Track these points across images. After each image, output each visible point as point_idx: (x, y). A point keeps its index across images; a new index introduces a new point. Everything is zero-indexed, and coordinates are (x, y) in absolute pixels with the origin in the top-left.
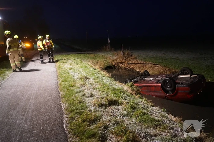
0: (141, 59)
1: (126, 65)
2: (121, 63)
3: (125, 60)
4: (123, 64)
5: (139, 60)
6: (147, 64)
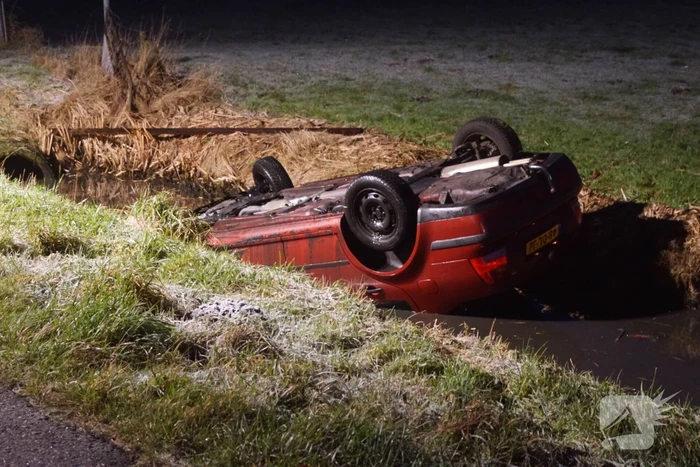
0: (254, 98)
1: (138, 148)
2: (106, 134)
3: (134, 108)
5: (235, 107)
6: (288, 130)
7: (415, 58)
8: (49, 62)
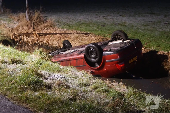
1: (35, 38)
3: (34, 28)
4: (29, 37)
5: (58, 28)
7: (102, 16)
8: (13, 17)
